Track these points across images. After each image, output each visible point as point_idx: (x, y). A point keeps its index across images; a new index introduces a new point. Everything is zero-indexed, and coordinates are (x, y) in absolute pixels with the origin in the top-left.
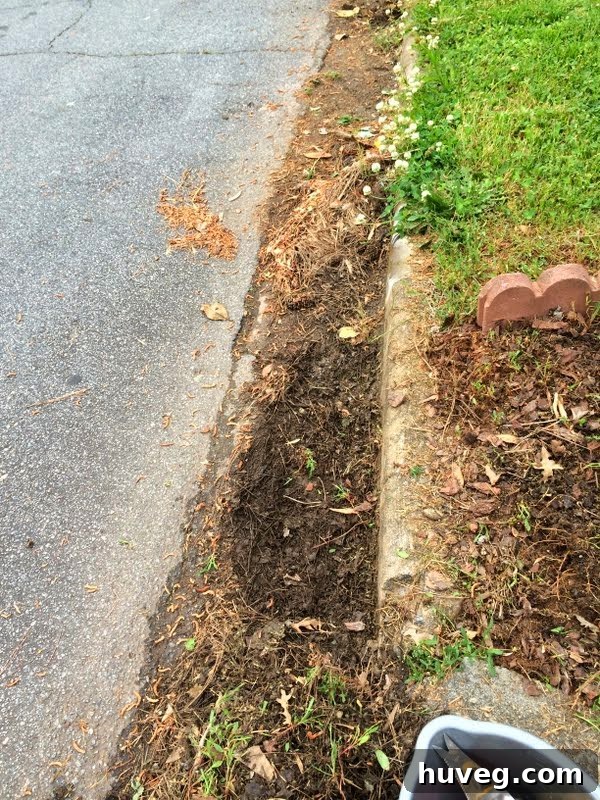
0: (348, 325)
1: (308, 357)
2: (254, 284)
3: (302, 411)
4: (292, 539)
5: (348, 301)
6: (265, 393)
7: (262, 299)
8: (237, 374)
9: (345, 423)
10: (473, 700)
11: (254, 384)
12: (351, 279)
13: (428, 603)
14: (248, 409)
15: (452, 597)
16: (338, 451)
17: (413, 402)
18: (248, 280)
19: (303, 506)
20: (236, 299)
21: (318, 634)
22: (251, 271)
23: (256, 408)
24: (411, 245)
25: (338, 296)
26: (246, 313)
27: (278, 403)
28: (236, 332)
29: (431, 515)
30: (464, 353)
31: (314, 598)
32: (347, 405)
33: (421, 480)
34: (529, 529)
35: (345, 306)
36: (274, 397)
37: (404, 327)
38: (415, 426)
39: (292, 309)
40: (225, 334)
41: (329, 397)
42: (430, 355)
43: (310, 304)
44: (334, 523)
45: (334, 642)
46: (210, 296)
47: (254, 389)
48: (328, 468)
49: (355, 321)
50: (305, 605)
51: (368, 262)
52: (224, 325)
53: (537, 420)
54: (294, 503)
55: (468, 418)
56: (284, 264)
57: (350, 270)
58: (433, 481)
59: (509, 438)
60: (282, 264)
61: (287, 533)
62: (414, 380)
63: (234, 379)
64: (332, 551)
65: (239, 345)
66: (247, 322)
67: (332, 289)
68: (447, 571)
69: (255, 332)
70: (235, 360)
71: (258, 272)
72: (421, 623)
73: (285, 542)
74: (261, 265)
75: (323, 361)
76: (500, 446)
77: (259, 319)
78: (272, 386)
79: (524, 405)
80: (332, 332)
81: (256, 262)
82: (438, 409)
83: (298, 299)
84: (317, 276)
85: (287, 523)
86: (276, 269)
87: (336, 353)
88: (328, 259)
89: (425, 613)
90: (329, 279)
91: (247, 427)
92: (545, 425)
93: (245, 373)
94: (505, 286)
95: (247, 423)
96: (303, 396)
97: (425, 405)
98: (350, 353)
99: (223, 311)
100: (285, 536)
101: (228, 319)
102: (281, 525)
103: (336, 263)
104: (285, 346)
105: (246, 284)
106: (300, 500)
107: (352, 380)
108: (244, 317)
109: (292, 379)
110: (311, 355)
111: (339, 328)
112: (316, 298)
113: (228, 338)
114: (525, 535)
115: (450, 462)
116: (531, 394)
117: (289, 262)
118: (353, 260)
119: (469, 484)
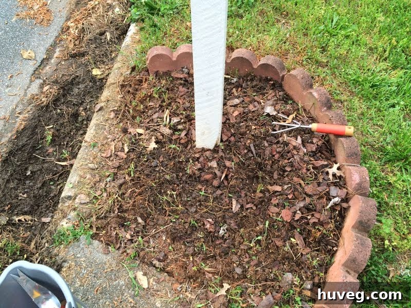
0: (99, 68)
1: (72, 83)
2: (55, 42)
3: (59, 111)
4: (31, 176)
5: (103, 55)
6: (41, 100)
7: (58, 50)
8: (30, 89)
9: (80, 119)
10: (79, 255)
11: (37, 95)
12: (108, 43)
13: (75, 209)
14: (29, 108)
15: (87, 207)
16: (72, 133)
17: (106, 110)
18: (52, 39)
19: (44, 160)
20: (42, 48)
21: (27, 224)
22: (56, 34)
23: (34, 108)
24: (136, 27)
25: (97, 52)
26: (45, 57)
27: (47, 106)
28: (37, 67)
29: (91, 167)
30: (137, 87)
31: (32, 206)
32: (85, 110)
33: (95, 150)
34: (132, 175)
35: (100, 57)
36: (45, 103)
37: (116, 71)
38: (102, 122)
39: (72, 57)
40: (31, 67)
41: (77, 105)
42: (123, 86)
43: (83, 55)
44: (55, 169)
45: (33, 228)
46: (29, 46)
47: (36, 97)
48: (63, 142)
49: (104, 66)
50: (26, 209)
51: (120, 35)
52: (31, 63)
53: (156, 123)
54: (39, 158)
55: (128, 120)
56: (74, 32)
57: (109, 38)
58: (100, 150)
59: (141, 131)
60: (72, 32)
61: (29, 173)
62: (110, 99)
63: (27, 91)
64: (52, 183)
65: (36, 74)
66: (44, 62)
67: (95, 48)
68: (89, 195)
69: (47, 68)
70: (31, 81)
71: (60, 35)
72: (69, 219)
73: (27, 178)
74: (62, 31)
75: (80, 86)
76: (135, 135)
77: (53, 61)
78: (46, 97)
79: (153, 115)
80: (89, 71)
81: (60, 30)
82: (116, 114)
83: (75, 52)
84: (90, 40)
85: (30, 168)
86: (69, 34)
87: (88, 82)
88: (98, 31)
89: (73, 214)
90: (95, 42)
91: (26, 117)
92: (158, 125)
93: (34, 89)
94: (155, 53)
95: (27, 115)
96: (63, 103)
97: (110, 112)
98: (96, 83)
99: (33, 55)
100: (27, 174)
101: (35, 59)
102: (26, 169)
103: (102, 34)
104: (61, 76)
105: (51, 41)
106: (43, 157)
107: (92, 97)
108: (44, 59)
109: (58, 94)
110: (74, 82)
111: (92, 69)
112: (86, 52)
113: (31, 70)
114: (130, 179)
115: (111, 141)
116: (158, 109)
117: (77, 31)
118: (112, 33)
119: (116, 153)
